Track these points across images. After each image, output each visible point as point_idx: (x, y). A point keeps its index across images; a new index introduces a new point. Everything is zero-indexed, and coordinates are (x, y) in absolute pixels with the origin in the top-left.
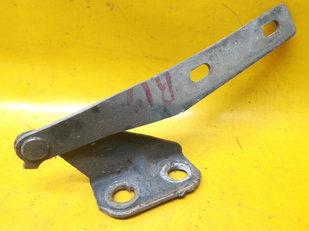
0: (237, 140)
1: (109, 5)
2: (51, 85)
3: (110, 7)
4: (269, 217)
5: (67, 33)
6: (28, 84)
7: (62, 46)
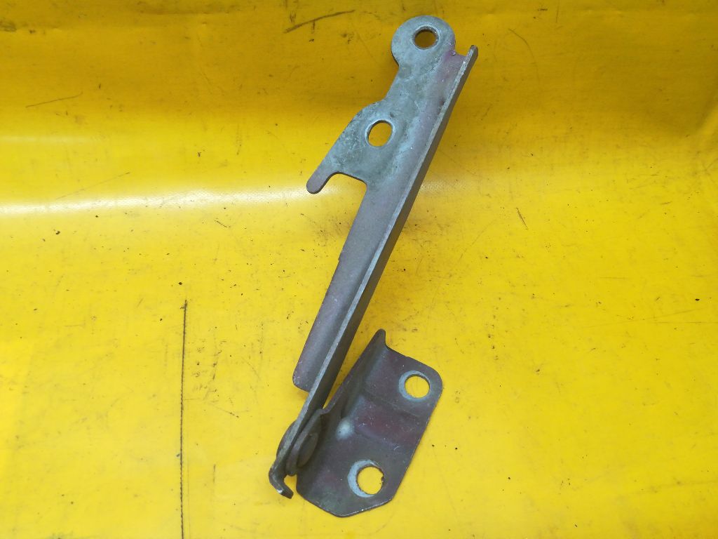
0: (519, 212)
1: (345, 36)
2: (238, 154)
3: (347, 38)
4: (566, 306)
5: (270, 76)
6: (199, 155)
7: (259, 93)
